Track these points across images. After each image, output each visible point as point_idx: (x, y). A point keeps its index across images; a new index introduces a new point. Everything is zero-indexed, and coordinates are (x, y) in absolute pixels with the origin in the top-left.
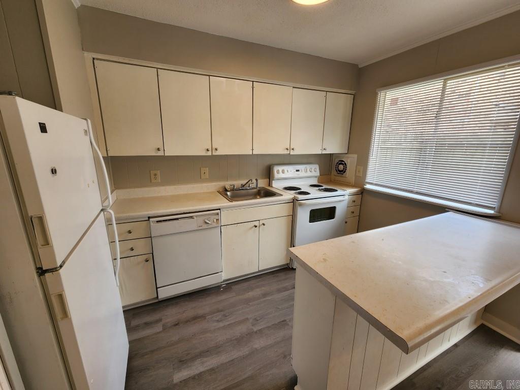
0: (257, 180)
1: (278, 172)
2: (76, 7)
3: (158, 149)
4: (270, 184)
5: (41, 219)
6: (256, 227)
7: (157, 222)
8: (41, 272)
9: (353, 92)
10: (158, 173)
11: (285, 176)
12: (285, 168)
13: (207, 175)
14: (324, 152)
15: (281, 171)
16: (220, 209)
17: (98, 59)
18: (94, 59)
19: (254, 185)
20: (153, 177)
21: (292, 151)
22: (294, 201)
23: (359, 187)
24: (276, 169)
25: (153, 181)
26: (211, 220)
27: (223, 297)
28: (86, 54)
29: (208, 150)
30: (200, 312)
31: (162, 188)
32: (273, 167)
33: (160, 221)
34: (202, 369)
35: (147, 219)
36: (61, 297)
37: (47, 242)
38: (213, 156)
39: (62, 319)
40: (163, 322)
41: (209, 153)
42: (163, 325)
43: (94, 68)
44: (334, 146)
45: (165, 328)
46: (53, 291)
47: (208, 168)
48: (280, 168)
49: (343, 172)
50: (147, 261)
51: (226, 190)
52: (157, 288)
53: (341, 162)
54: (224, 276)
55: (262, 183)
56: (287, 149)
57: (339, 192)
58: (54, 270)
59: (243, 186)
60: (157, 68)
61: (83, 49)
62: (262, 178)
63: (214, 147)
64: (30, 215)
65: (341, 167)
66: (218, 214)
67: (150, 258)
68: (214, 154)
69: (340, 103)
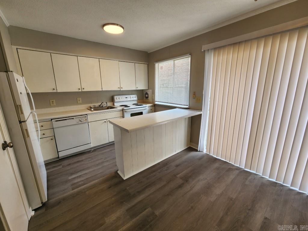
0: (106, 103)
1: (117, 99)
2: (7, 26)
3: (54, 89)
4: (114, 105)
5: (20, 106)
6: (105, 122)
7: (56, 121)
8: (20, 122)
9: (147, 63)
10: (54, 101)
11: (120, 101)
12: (120, 97)
13: (81, 102)
14: (137, 89)
15: (118, 98)
16: (87, 115)
17: (19, 49)
18: (17, 48)
19: (105, 105)
20: (51, 103)
21: (121, 89)
22: (123, 110)
23: (152, 103)
24: (115, 97)
25: (52, 105)
26: (83, 119)
27: (92, 154)
28: (13, 46)
29: (79, 89)
30: (81, 160)
31: (57, 108)
32: (114, 97)
33: (57, 121)
34: (81, 174)
35: (51, 120)
36: (27, 130)
37: (22, 113)
38: (82, 92)
39: (27, 137)
40: (62, 165)
41: (80, 91)
42: (62, 166)
43: (18, 53)
44: (142, 86)
45: (63, 167)
46: (24, 128)
47: (81, 98)
48: (118, 97)
49: (147, 98)
50: (52, 139)
51: (91, 108)
52: (58, 152)
53: (147, 94)
54: (92, 145)
55: (109, 104)
56: (119, 88)
57: (144, 106)
58: (24, 121)
59: (100, 106)
60: (51, 53)
61: (12, 45)
62: (109, 102)
63: (82, 87)
64: (17, 104)
65: (147, 95)
66: (86, 117)
67: (54, 138)
68: (83, 91)
69: (142, 68)
